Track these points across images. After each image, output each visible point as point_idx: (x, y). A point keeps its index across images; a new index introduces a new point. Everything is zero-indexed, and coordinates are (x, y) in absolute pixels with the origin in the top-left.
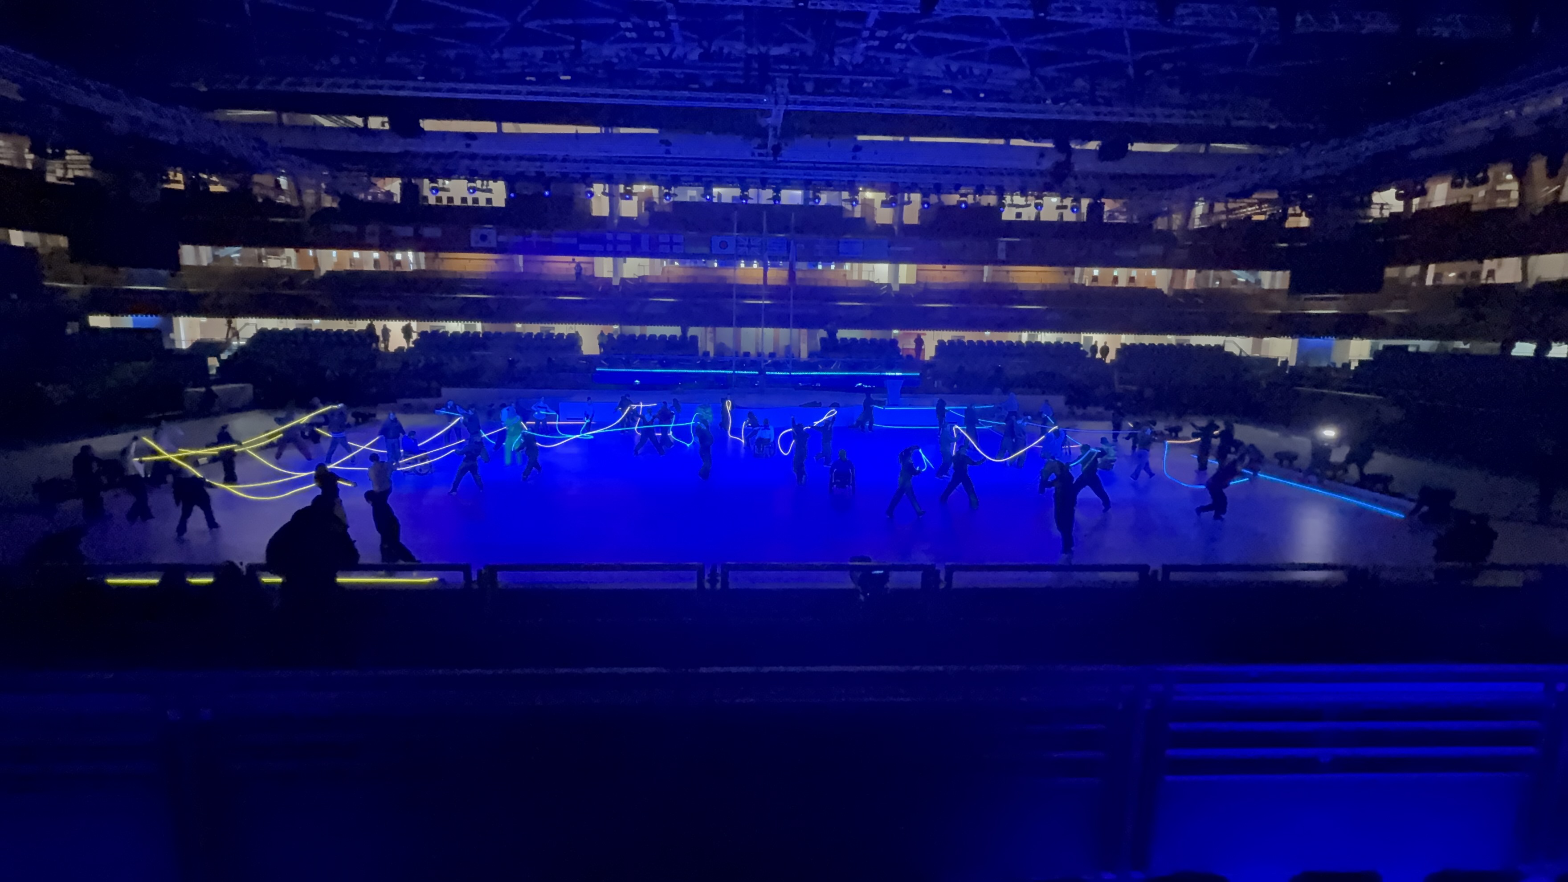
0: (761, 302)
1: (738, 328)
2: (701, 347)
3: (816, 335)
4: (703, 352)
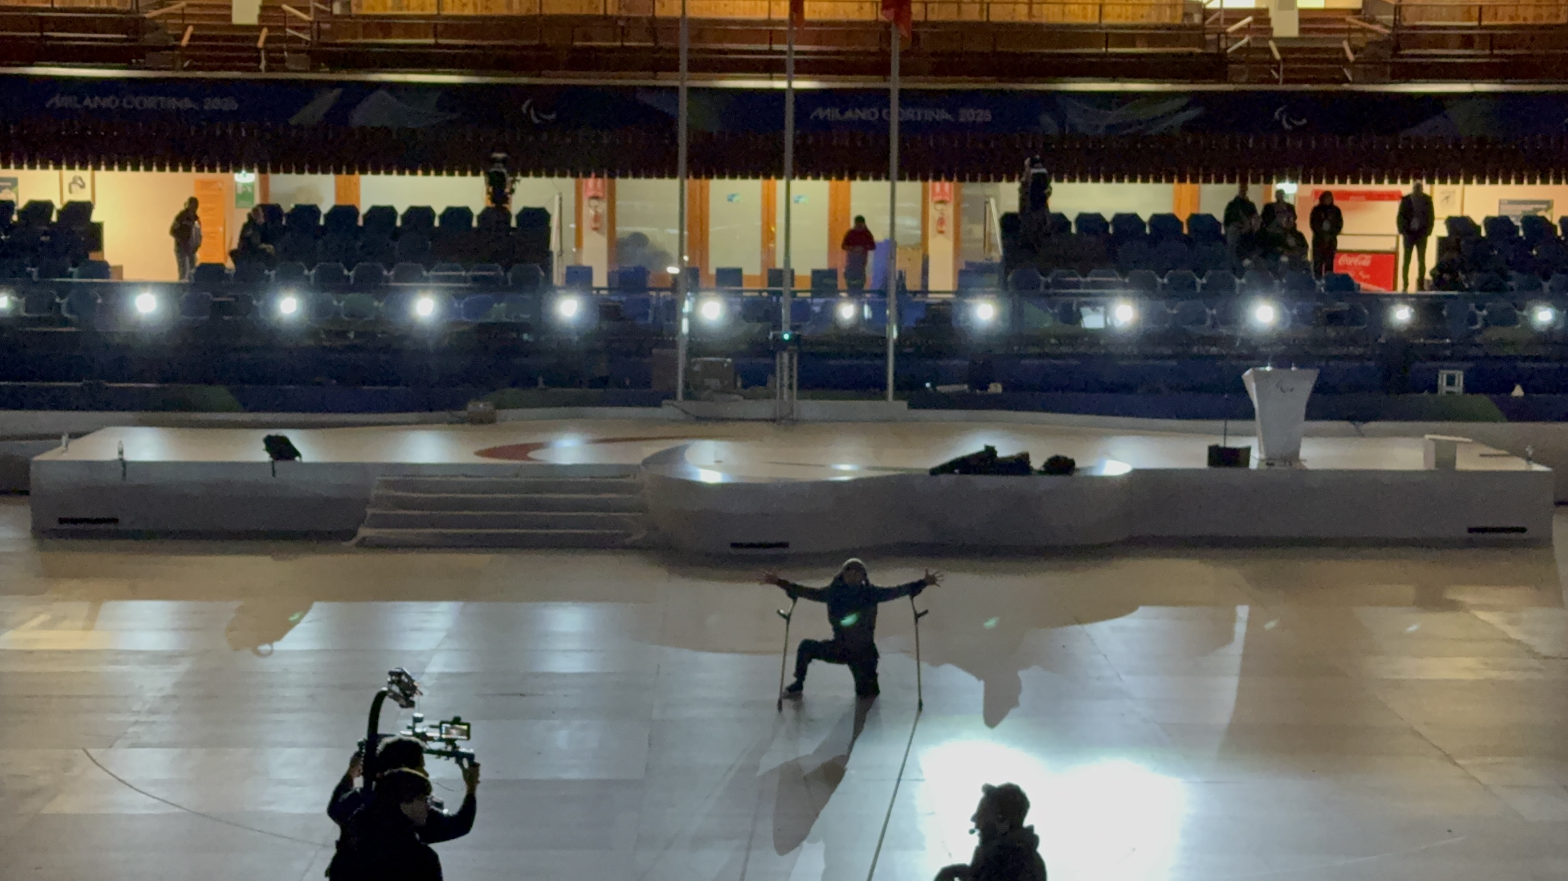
0: (781, 84)
1: (698, 182)
2: (561, 252)
3: (987, 203)
4: (569, 268)
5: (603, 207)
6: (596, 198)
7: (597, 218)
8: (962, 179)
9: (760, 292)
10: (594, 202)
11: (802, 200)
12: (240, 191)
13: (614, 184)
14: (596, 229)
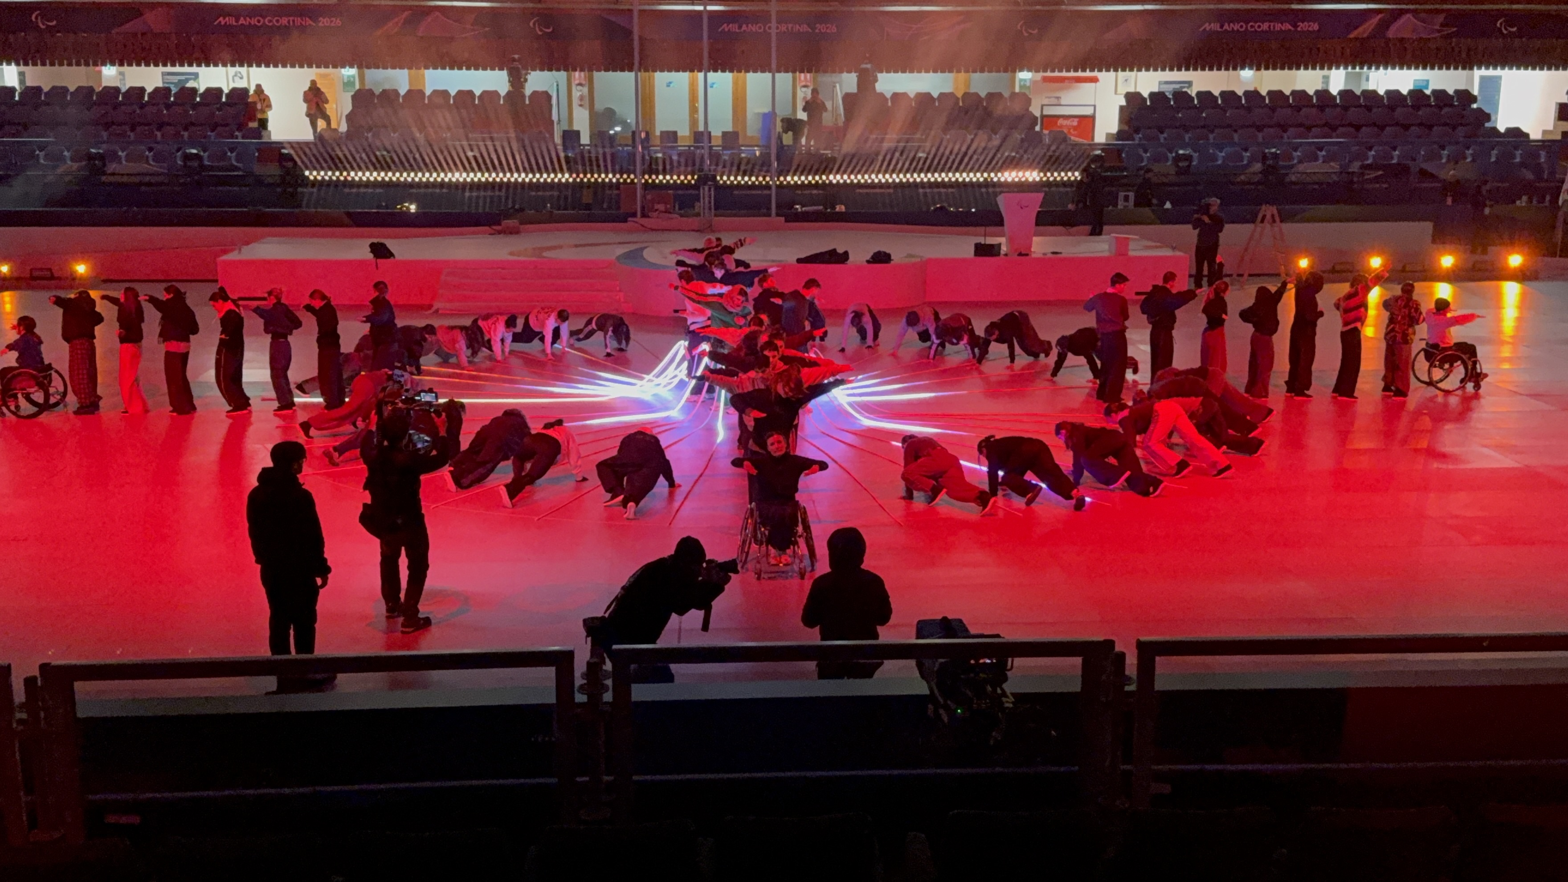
1: (647, 74)
2: (559, 120)
3: (835, 87)
4: (564, 132)
5: (585, 90)
6: (580, 84)
7: (581, 98)
8: (817, 71)
9: (689, 147)
10: (579, 88)
11: (715, 86)
12: (346, 81)
13: (592, 75)
14: (581, 105)
